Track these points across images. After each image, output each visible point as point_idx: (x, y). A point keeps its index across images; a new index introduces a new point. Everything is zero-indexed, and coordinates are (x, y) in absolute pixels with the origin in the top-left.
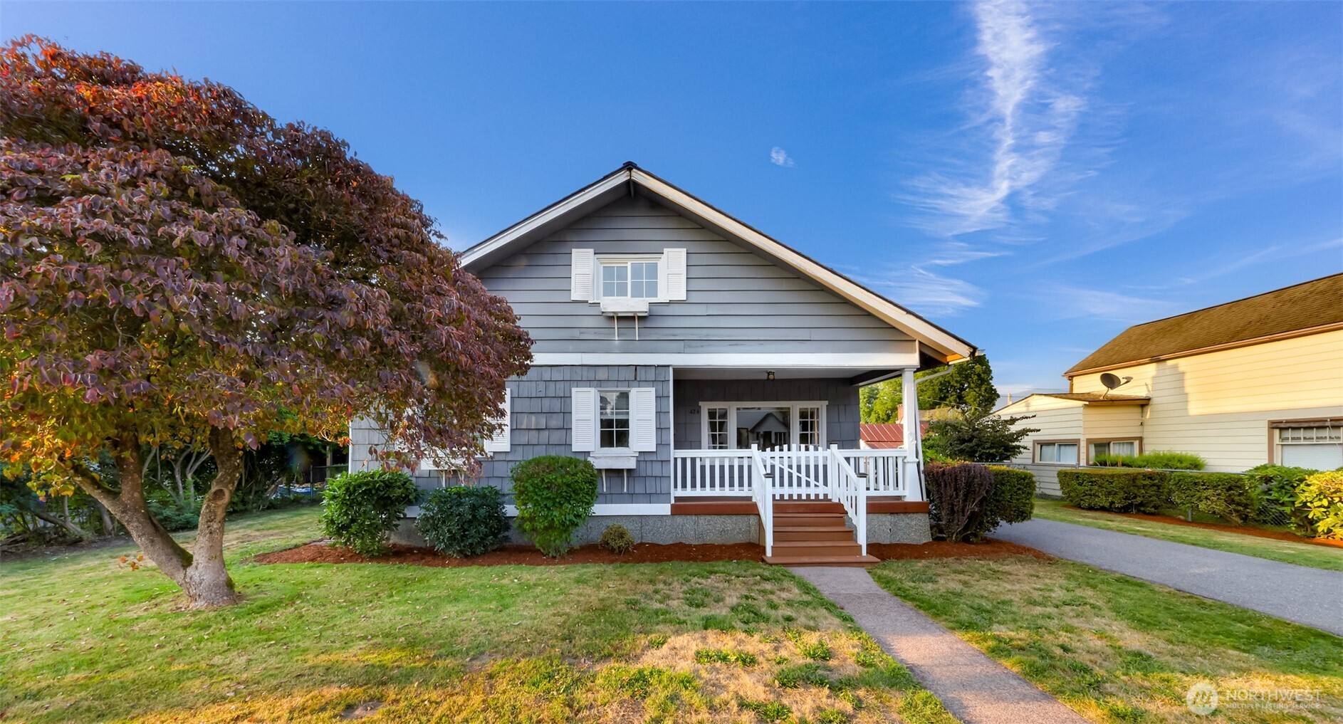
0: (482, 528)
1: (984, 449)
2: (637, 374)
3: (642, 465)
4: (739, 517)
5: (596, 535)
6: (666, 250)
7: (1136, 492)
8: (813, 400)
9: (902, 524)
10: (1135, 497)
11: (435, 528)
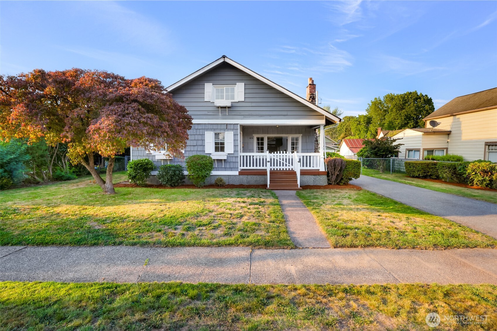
0: (177, 177)
1: (380, 152)
2: (227, 127)
3: (229, 158)
4: (262, 176)
5: (213, 182)
6: (237, 83)
7: (428, 170)
8: (296, 134)
9: (318, 179)
10: (428, 172)
11: (163, 177)
